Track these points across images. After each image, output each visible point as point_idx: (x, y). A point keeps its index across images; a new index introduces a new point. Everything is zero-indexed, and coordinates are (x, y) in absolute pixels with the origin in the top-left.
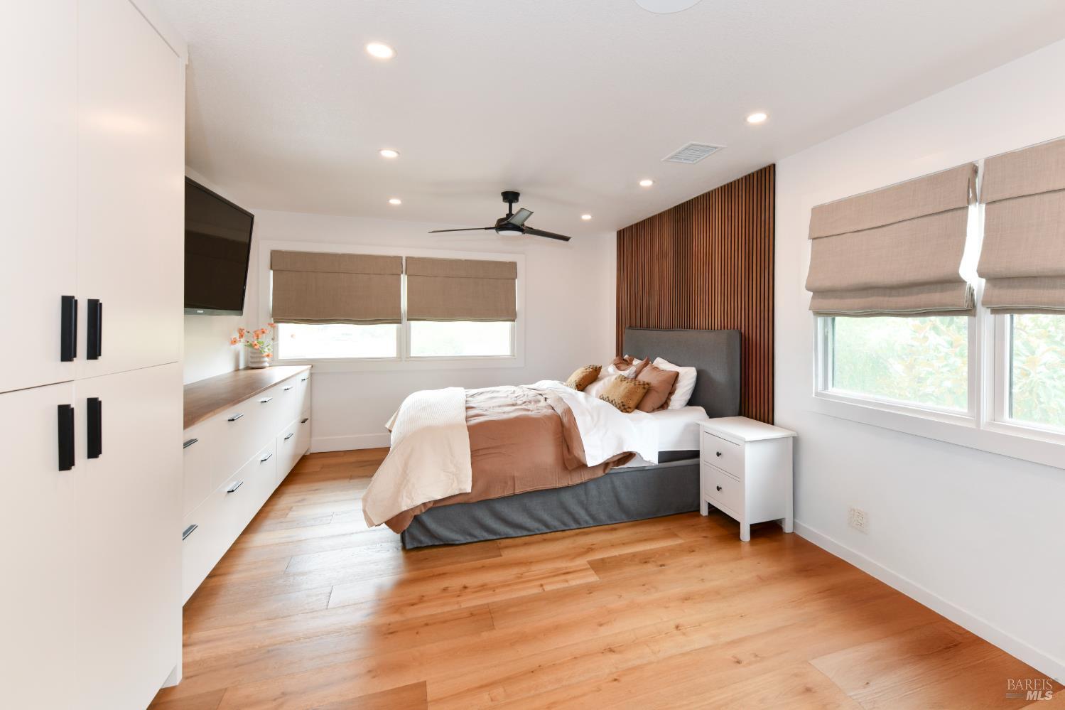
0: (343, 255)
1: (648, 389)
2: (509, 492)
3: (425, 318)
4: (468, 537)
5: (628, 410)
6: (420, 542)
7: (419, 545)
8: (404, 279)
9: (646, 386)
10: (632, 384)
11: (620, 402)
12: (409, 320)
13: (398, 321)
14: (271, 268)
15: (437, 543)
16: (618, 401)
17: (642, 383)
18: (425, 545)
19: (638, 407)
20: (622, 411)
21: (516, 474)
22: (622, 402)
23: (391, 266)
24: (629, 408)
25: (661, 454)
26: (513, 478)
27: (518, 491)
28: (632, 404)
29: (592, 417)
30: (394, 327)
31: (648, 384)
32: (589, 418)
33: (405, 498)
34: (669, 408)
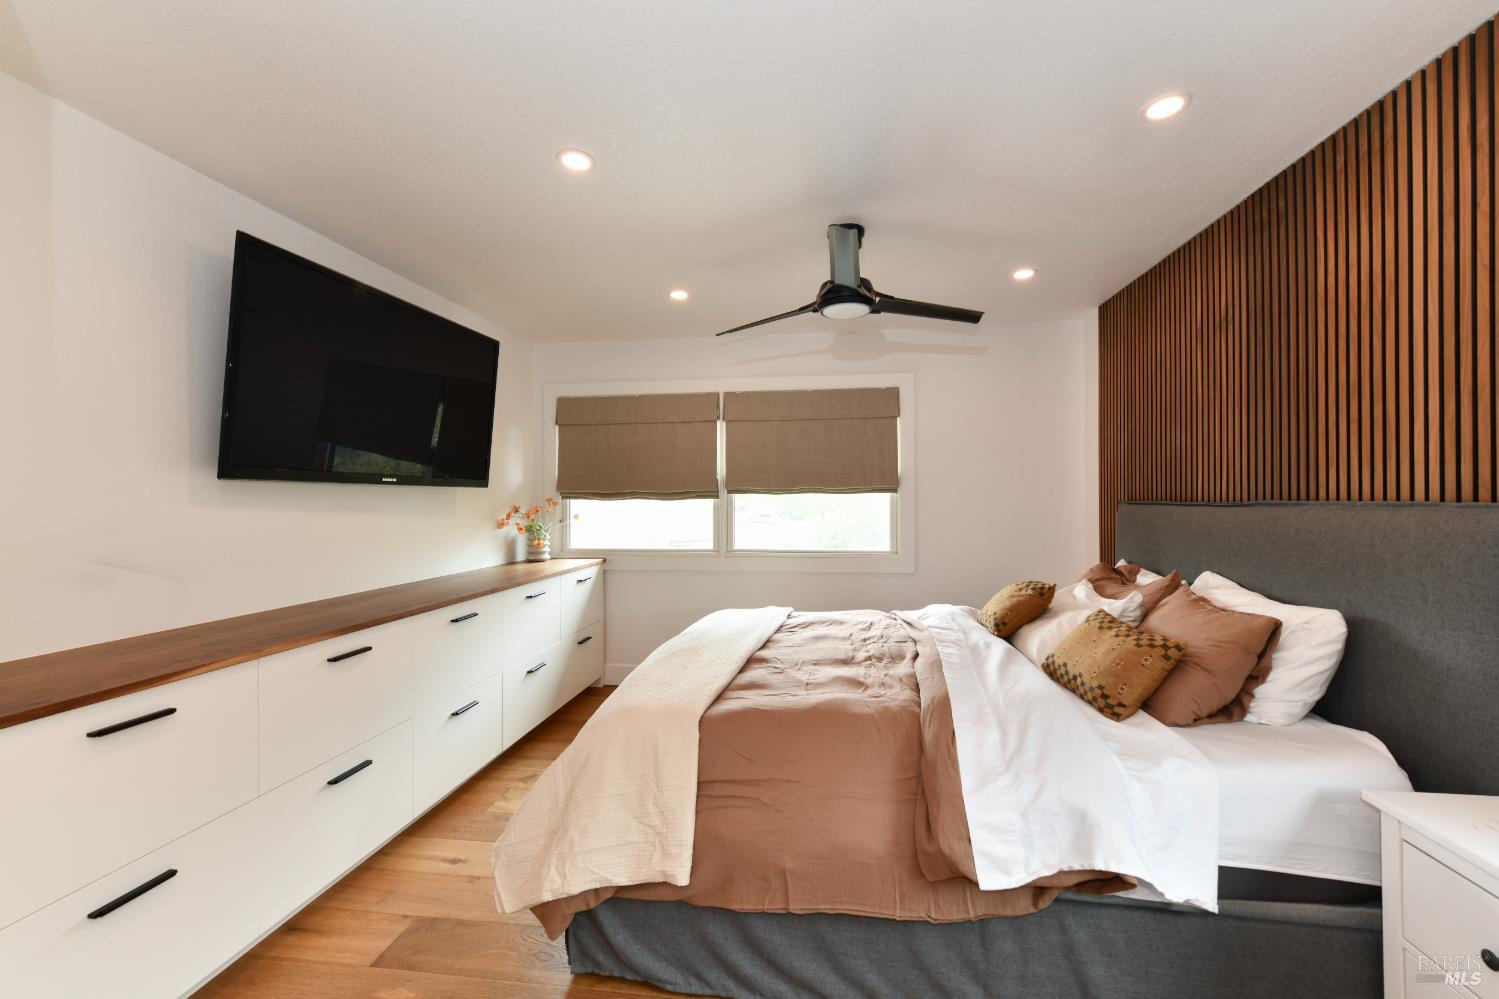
0: (641, 397)
1: (1178, 661)
2: (777, 906)
3: (751, 488)
4: (693, 980)
5: (1117, 710)
6: (598, 964)
7: (596, 971)
8: (721, 427)
9: (1173, 653)
10: (1131, 642)
11: (1095, 684)
12: (730, 492)
13: (714, 494)
14: (556, 423)
15: (629, 976)
16: (1090, 680)
17: (1159, 642)
18: (607, 974)
19: (1149, 704)
20: (1101, 710)
21: (790, 864)
22: (1101, 687)
23: (701, 409)
24: (1121, 705)
25: (1225, 874)
26: (783, 874)
27: (794, 908)
28: (1130, 696)
29: (1004, 734)
30: (709, 503)
31: (1178, 647)
32: (994, 735)
33: (553, 870)
34: (1249, 718)
